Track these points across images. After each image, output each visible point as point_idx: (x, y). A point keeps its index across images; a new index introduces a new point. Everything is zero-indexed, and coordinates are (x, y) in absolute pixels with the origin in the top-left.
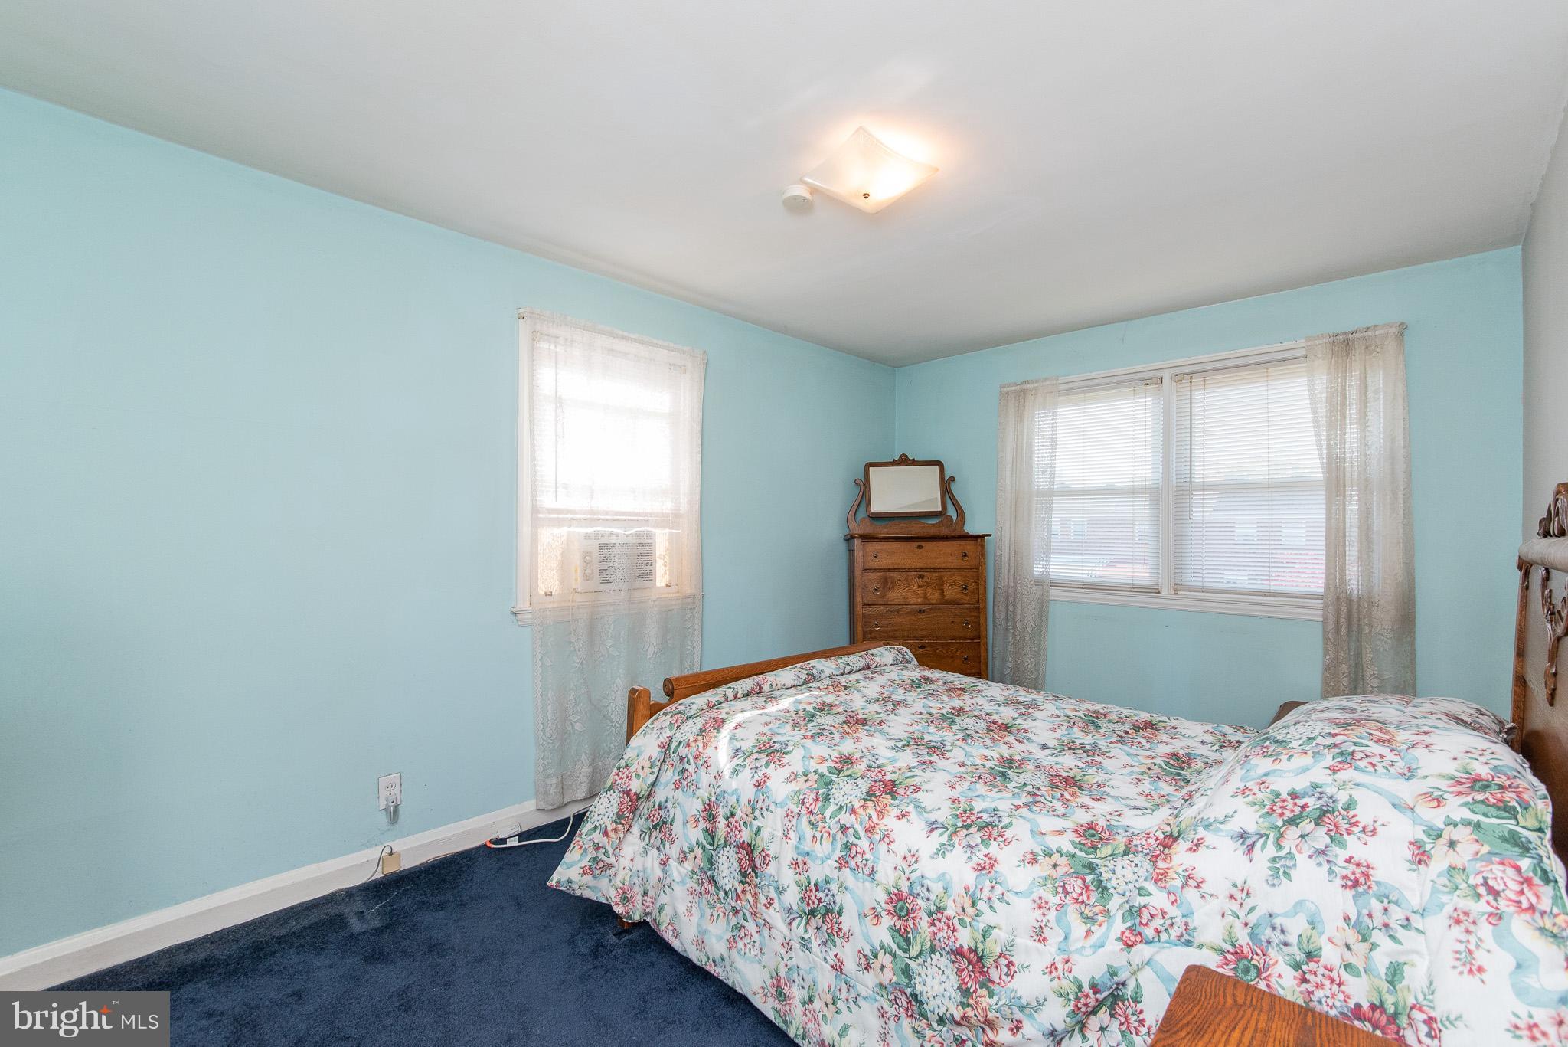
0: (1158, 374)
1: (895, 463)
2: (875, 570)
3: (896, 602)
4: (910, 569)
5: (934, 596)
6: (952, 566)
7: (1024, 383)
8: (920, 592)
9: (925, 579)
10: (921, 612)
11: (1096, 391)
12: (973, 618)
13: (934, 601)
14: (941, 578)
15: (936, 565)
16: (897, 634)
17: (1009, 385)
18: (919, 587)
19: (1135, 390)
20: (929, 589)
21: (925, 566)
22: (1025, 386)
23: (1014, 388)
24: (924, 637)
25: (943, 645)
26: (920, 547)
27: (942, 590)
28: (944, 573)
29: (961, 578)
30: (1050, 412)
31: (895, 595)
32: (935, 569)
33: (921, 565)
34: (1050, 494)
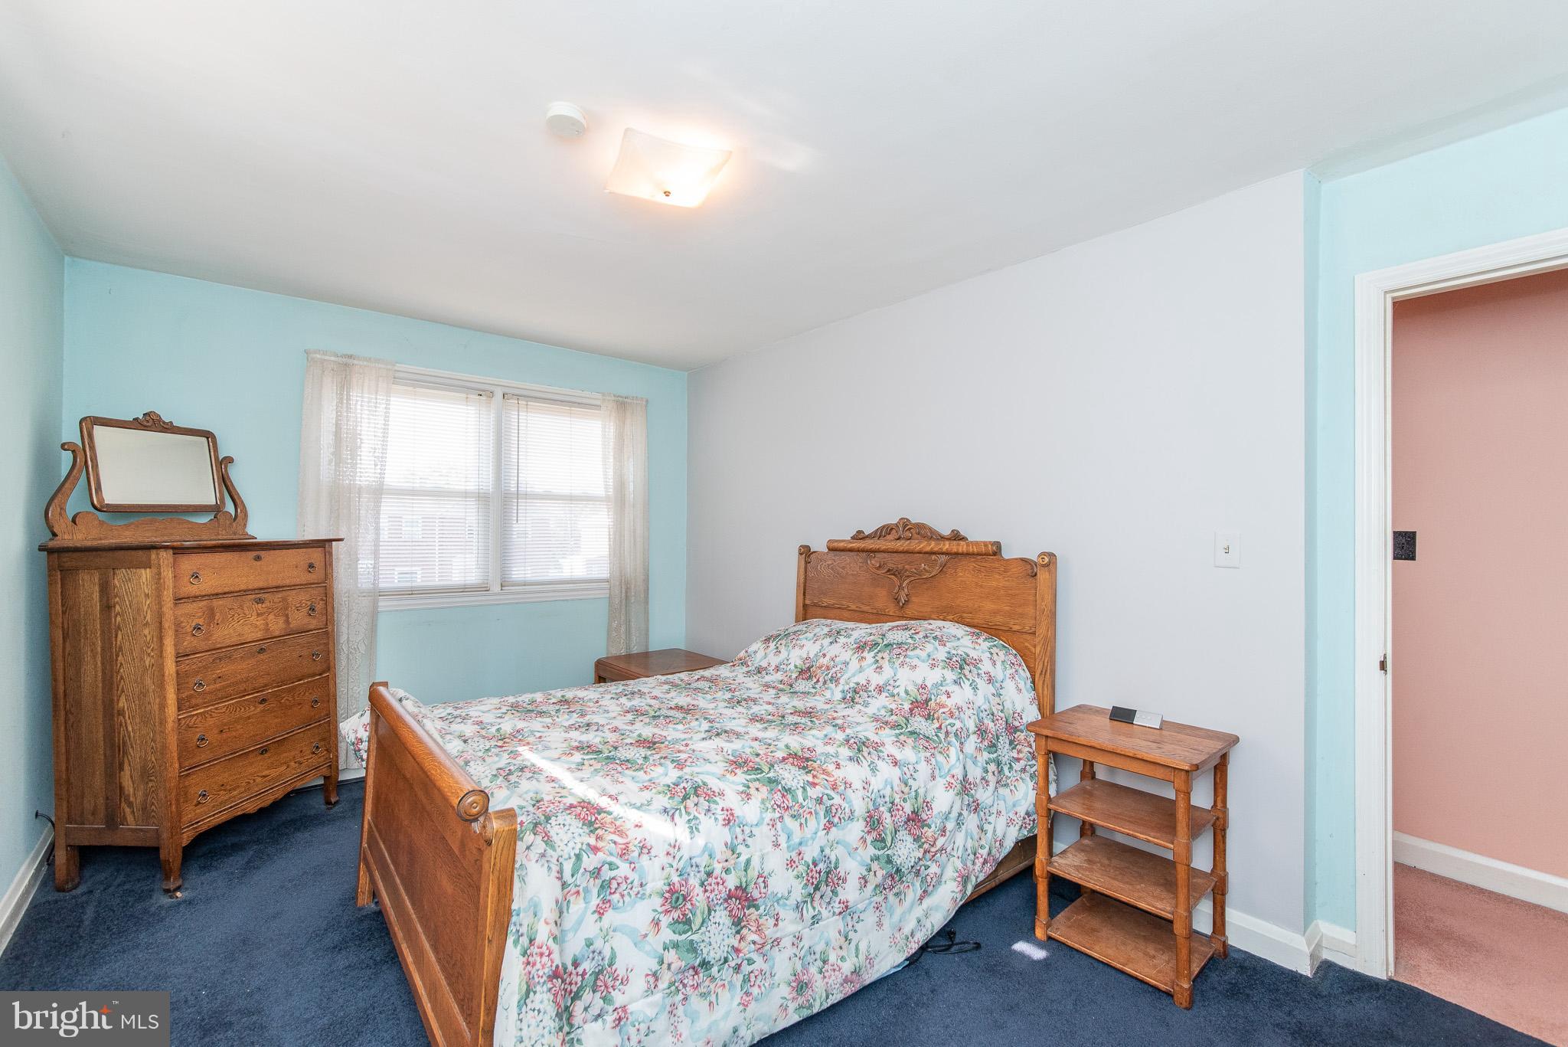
0: (492, 388)
1: (137, 424)
2: (195, 598)
3: (228, 642)
4: (246, 592)
5: (277, 626)
6: (298, 581)
7: (350, 357)
8: (260, 622)
9: (267, 604)
10: (262, 651)
11: (434, 389)
12: (322, 647)
13: (277, 633)
14: (284, 599)
15: (279, 583)
16: (230, 690)
17: (325, 353)
18: (258, 615)
19: (467, 398)
20: (271, 617)
21: (265, 585)
22: (350, 361)
23: (333, 358)
24: (266, 686)
25: (289, 690)
26: (258, 558)
27: (287, 616)
28: (288, 593)
29: (308, 597)
30: (383, 400)
31: (225, 633)
32: (278, 588)
33: (261, 584)
34: (379, 491)
